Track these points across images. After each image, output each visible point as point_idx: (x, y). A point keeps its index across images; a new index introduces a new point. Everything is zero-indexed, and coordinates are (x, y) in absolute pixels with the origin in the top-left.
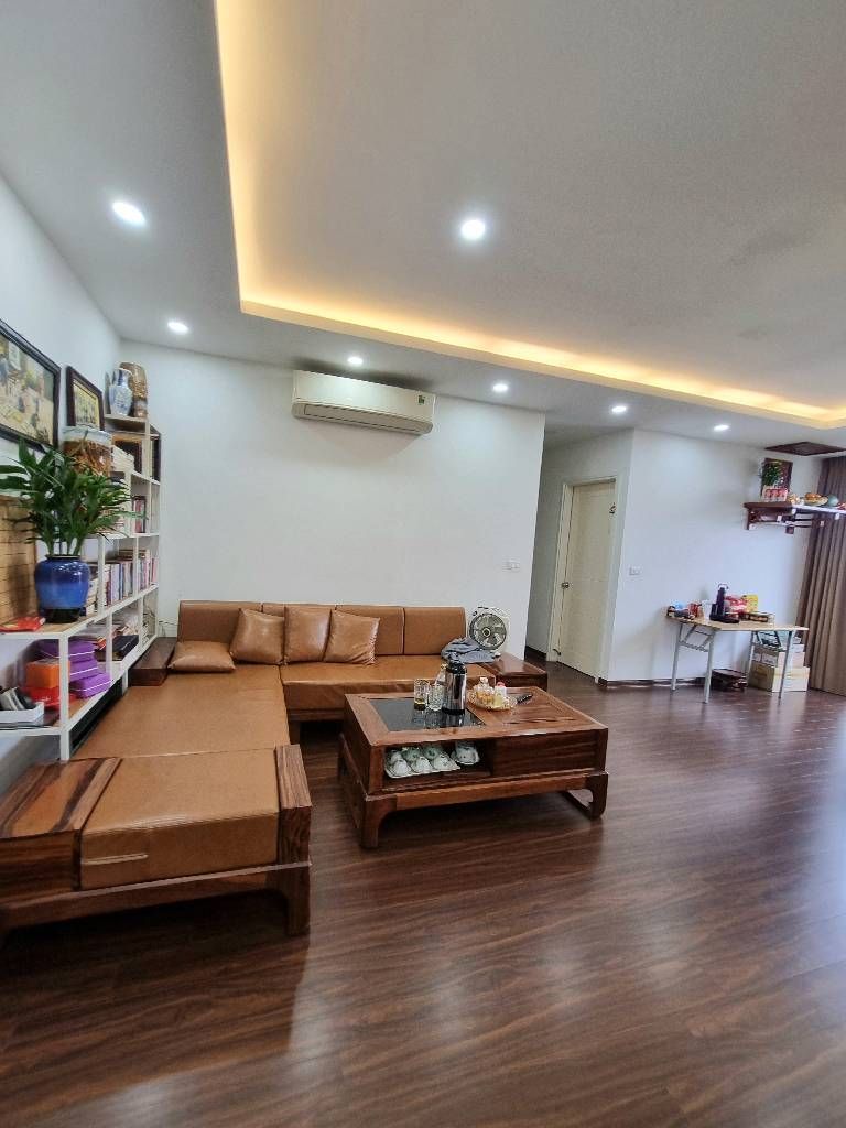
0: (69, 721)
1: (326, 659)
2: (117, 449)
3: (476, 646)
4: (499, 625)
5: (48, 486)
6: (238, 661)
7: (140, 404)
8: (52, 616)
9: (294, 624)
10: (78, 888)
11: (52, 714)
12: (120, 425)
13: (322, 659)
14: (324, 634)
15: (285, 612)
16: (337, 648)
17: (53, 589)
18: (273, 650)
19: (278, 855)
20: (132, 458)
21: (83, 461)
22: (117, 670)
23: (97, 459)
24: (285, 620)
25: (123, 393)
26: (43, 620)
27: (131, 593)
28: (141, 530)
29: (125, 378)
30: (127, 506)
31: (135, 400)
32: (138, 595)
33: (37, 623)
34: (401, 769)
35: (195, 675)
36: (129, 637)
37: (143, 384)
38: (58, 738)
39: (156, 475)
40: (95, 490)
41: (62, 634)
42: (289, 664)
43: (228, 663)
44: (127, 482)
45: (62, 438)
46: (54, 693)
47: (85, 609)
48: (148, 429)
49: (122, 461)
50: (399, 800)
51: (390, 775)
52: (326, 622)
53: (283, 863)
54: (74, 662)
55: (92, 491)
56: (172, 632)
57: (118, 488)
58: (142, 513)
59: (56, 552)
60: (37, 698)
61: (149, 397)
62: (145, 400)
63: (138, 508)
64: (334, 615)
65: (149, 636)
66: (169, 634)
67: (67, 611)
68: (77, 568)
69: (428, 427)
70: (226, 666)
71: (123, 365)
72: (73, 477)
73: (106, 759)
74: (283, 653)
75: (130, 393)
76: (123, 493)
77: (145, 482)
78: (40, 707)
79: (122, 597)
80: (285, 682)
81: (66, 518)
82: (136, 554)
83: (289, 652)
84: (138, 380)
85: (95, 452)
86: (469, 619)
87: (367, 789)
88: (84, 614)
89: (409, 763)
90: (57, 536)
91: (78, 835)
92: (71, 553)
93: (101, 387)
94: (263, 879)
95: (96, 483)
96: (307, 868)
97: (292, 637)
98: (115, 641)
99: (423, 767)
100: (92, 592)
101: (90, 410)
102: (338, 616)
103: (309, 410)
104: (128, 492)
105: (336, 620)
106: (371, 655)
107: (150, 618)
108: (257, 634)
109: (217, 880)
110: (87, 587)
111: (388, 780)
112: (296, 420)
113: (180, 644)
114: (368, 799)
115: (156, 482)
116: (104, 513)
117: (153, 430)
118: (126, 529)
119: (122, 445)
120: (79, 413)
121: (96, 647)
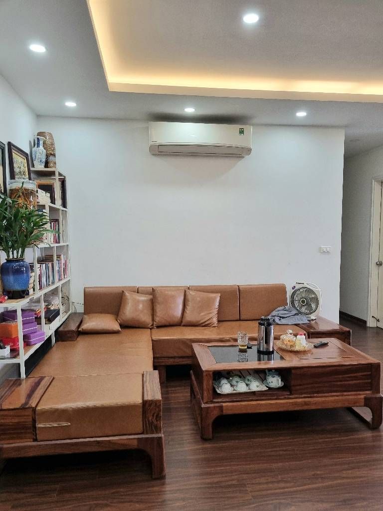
0: (24, 356)
1: (183, 324)
2: (39, 190)
3: (294, 312)
4: (313, 296)
5: (5, 218)
6: (123, 326)
7: (51, 158)
8: (11, 295)
9: (160, 299)
10: (35, 440)
11: (15, 352)
12: (40, 174)
13: (180, 323)
14: (181, 307)
15: (153, 292)
16: (190, 317)
17: (11, 278)
18: (146, 318)
19: (143, 429)
20: (48, 195)
21: (21, 201)
22: (49, 330)
23: (29, 198)
24: (154, 297)
25: (40, 152)
26: (6, 298)
27: (53, 283)
28: (57, 241)
29: (41, 142)
30: (48, 226)
31: (47, 156)
32: (58, 284)
33: (4, 299)
34: (225, 388)
35: (95, 335)
36: (54, 310)
37: (52, 144)
38: (19, 365)
39: (64, 204)
40: (30, 219)
41: (18, 305)
42: (158, 327)
43: (117, 327)
44: (47, 210)
45: (8, 187)
46: (15, 341)
47: (28, 291)
48: (57, 174)
49: (43, 198)
50: (224, 408)
51: (218, 392)
52: (182, 298)
53: (147, 434)
54: (24, 323)
55: (28, 218)
56: (81, 309)
57: (42, 215)
58: (57, 230)
59: (11, 257)
60: (6, 343)
61: (57, 153)
62: (54, 155)
63: (55, 226)
64: (187, 293)
65: (66, 312)
66: (78, 311)
67: (19, 292)
68: (23, 266)
69: (249, 151)
70: (115, 329)
71: (40, 134)
72: (18, 212)
73: (45, 377)
74: (153, 320)
75: (45, 151)
76: (45, 219)
77: (57, 210)
78: (8, 348)
79: (48, 285)
80: (154, 338)
81: (15, 236)
82: (55, 258)
83: (157, 319)
84: (48, 142)
85: (28, 194)
86: (289, 292)
87: (203, 400)
88: (28, 294)
89: (232, 386)
90: (10, 248)
91: (34, 410)
92: (19, 256)
93: (27, 151)
94: (135, 443)
95: (30, 214)
96: (161, 438)
97: (159, 309)
98: (46, 313)
99: (242, 387)
100: (31, 281)
101: (22, 167)
102: (191, 293)
103: (161, 149)
104: (48, 218)
105: (189, 297)
106: (215, 320)
107: (66, 300)
108: (135, 308)
109: (109, 441)
110: (29, 277)
111: (216, 395)
112: (153, 157)
113: (85, 316)
114: (203, 406)
115: (64, 209)
116: (35, 232)
117: (60, 174)
118: (48, 240)
119: (42, 187)
120: (17, 170)
121: (36, 316)
